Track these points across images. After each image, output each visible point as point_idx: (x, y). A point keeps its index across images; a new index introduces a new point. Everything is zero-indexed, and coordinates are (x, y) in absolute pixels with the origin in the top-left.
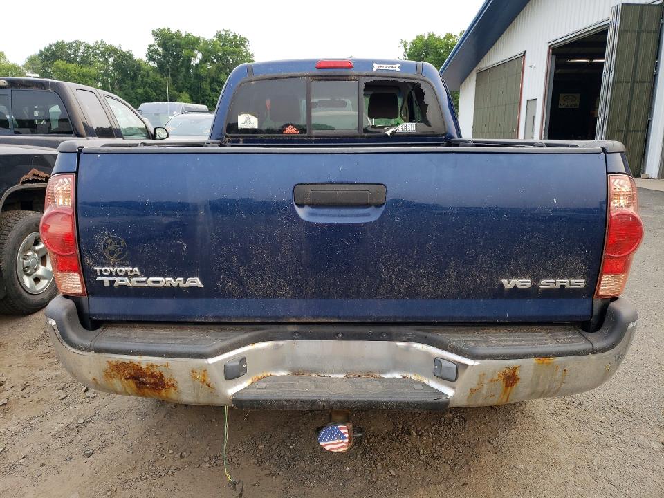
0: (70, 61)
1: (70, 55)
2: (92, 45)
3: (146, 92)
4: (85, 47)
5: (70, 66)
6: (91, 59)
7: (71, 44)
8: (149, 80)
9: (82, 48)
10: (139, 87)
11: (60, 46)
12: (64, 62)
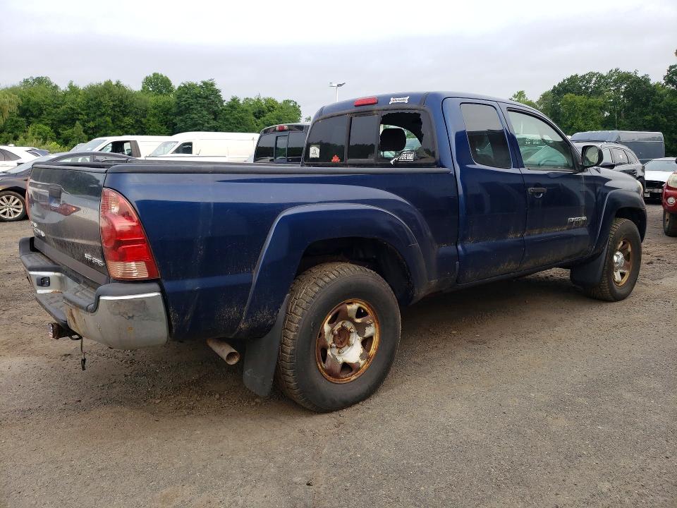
0: (579, 94)
1: (581, 87)
2: (605, 75)
3: (656, 119)
4: (597, 78)
5: (578, 98)
6: (602, 88)
7: (584, 77)
8: (662, 105)
9: (594, 79)
10: (647, 114)
11: (573, 80)
12: (573, 95)
